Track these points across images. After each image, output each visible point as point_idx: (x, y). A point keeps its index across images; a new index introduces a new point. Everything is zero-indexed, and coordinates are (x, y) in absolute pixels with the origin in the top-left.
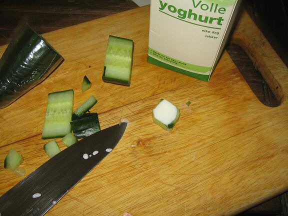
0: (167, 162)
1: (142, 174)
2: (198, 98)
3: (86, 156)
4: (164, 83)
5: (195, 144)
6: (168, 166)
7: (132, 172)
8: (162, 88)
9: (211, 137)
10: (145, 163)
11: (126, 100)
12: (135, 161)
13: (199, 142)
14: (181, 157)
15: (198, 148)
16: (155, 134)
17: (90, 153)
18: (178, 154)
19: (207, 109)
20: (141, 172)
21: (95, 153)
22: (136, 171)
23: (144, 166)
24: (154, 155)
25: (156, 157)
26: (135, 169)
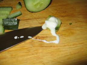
0: (51, 52)
1: (33, 56)
2: (76, 22)
3: (16, 38)
4: (59, 13)
5: (71, 45)
6: (50, 55)
7: (28, 53)
8: (57, 14)
9: (82, 43)
10: (36, 50)
11: (37, 16)
12: (31, 47)
13: (73, 45)
14: (60, 51)
15: (72, 48)
16: (48, 35)
17: (19, 36)
18: (59, 49)
19: (81, 28)
20: (33, 54)
21: (22, 37)
22: (30, 53)
23: (36, 52)
24: (43, 47)
25: (44, 48)
26: (30, 52)
